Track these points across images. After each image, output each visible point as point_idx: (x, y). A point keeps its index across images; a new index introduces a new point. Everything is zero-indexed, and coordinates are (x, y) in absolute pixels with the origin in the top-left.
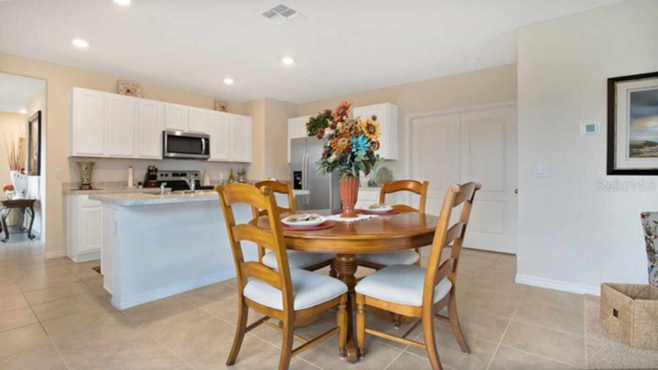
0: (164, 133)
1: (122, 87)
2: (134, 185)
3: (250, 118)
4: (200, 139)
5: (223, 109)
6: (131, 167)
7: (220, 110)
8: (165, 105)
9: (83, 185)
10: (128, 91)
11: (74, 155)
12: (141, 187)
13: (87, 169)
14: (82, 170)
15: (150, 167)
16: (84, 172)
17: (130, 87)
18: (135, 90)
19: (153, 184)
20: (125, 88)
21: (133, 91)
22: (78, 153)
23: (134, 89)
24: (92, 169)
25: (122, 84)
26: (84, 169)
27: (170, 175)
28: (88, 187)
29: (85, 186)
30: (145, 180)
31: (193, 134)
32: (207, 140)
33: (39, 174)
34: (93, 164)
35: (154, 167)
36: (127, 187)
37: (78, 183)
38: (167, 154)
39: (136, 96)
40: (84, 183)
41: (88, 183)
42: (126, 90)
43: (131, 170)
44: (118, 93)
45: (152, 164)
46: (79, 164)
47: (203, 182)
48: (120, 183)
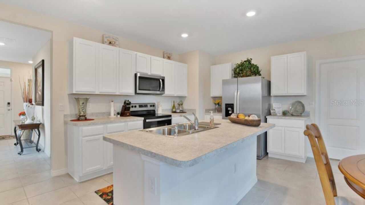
0: (136, 75)
1: (106, 40)
2: (115, 115)
3: (186, 65)
4: (159, 80)
5: (169, 58)
6: (112, 101)
7: (167, 59)
8: (136, 54)
9: (80, 116)
10: (110, 43)
11: (74, 92)
12: (119, 116)
13: (83, 103)
14: (79, 105)
15: (126, 101)
16: (81, 106)
17: (111, 40)
18: (115, 43)
19: (128, 114)
20: (108, 40)
21: (113, 43)
22: (77, 91)
23: (114, 41)
24: (86, 103)
25: (107, 37)
26: (81, 104)
27: (138, 106)
28: (83, 118)
29: (81, 117)
30: (122, 110)
31: (155, 76)
32: (163, 81)
33: (43, 105)
34: (87, 100)
35: (128, 101)
36: (110, 117)
37: (76, 115)
38: (138, 91)
39: (115, 46)
40: (81, 115)
41: (84, 115)
42: (109, 42)
43: (112, 103)
44: (103, 43)
45: (127, 99)
46: (77, 100)
47: (157, 110)
48: (104, 113)
